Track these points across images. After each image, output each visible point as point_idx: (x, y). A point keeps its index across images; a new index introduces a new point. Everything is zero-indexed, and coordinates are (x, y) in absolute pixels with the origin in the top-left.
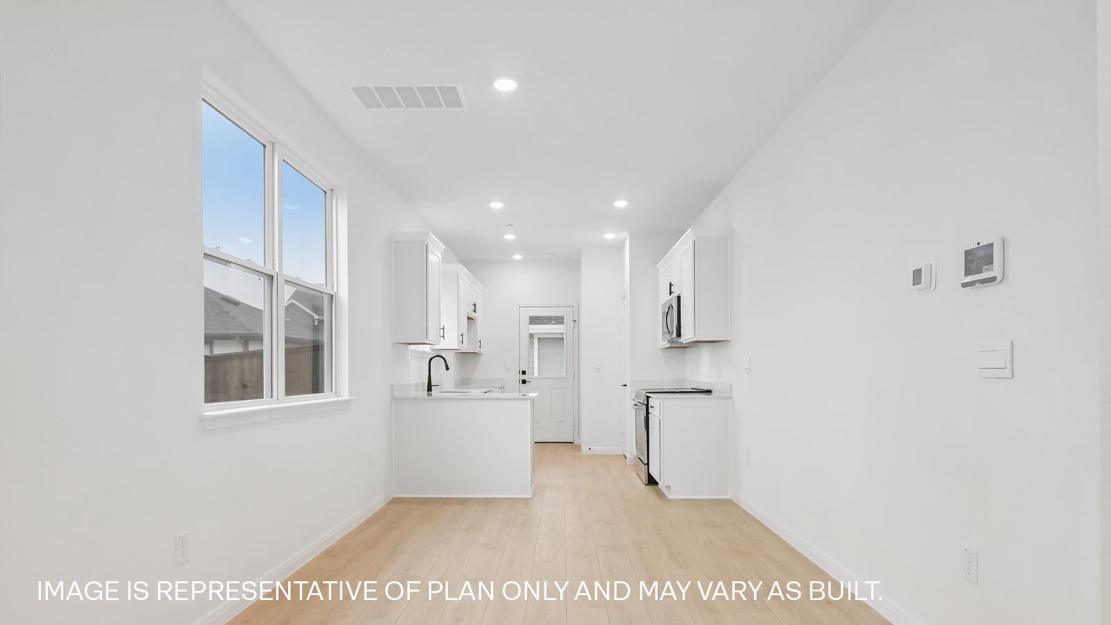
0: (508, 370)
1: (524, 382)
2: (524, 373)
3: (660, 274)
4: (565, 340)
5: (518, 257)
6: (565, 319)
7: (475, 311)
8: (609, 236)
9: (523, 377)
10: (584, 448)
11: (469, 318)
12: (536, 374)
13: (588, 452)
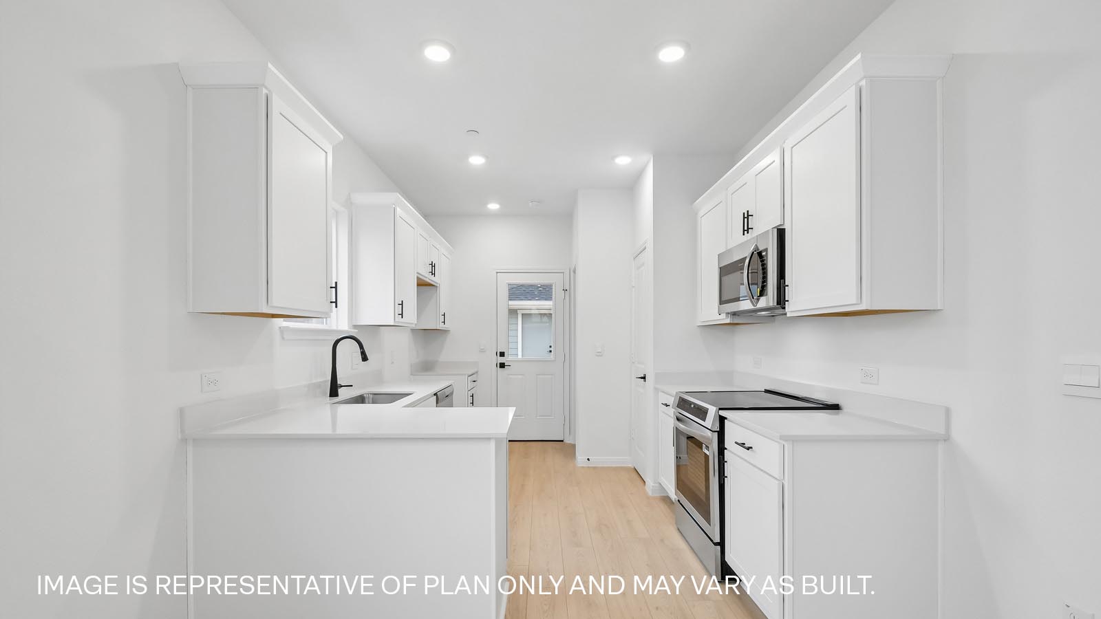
0: (482, 351)
1: (502, 365)
2: (502, 354)
3: (701, 213)
4: (553, 316)
5: (493, 206)
6: (554, 287)
7: (434, 274)
8: (623, 161)
9: (501, 360)
10: (581, 458)
11: (422, 284)
12: (520, 356)
13: (587, 464)
